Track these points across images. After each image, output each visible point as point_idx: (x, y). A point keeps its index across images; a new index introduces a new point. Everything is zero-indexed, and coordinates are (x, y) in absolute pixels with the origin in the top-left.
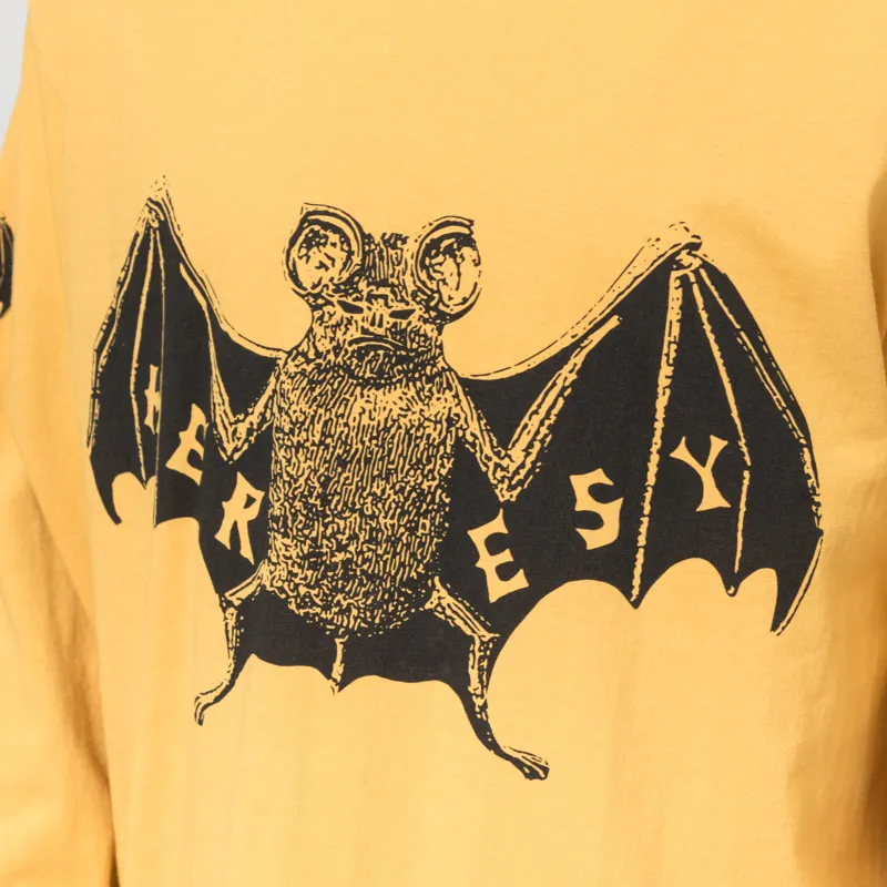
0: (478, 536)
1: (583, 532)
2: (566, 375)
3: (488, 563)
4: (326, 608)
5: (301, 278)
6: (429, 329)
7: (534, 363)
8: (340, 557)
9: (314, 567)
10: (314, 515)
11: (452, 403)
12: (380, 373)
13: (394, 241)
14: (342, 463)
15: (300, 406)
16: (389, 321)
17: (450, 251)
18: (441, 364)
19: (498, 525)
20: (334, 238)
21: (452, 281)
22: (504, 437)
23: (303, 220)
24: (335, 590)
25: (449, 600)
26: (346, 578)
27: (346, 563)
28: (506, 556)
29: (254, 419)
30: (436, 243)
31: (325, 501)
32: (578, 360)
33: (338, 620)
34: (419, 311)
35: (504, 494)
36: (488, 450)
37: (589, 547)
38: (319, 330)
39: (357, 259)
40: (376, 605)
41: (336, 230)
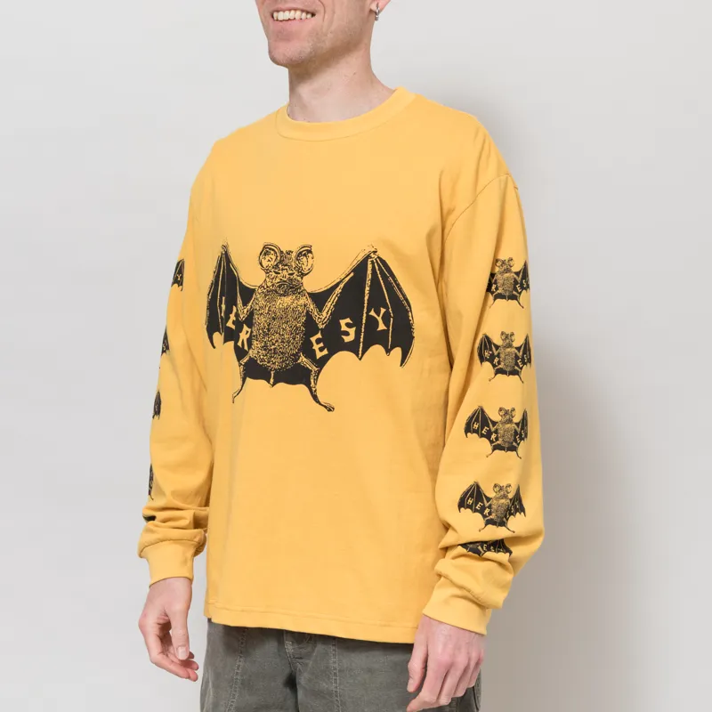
0: (313, 339)
1: (343, 337)
2: (338, 290)
3: (316, 347)
4: (269, 362)
5: (263, 265)
6: (299, 278)
7: (329, 287)
8: (273, 347)
9: (265, 350)
10: (266, 335)
11: (306, 300)
12: (285, 292)
13: (289, 253)
14: (274, 319)
15: (262, 302)
16: (288, 276)
17: (305, 255)
18: (302, 288)
19: (319, 336)
20: (272, 252)
21: (305, 264)
22: (320, 309)
23: (264, 247)
24: (271, 357)
25: (305, 359)
26: (275, 353)
27: (275, 349)
28: (322, 345)
29: (249, 307)
30: (301, 253)
31: (269, 330)
32: (342, 286)
33: (272, 366)
34: (296, 273)
35: (321, 326)
36: (316, 313)
37: (346, 341)
38: (268, 280)
39: (279, 258)
40: (283, 361)
41: (273, 250)
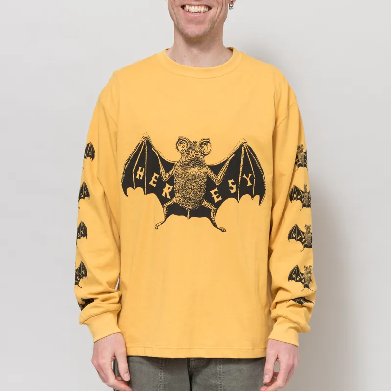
0: (212, 192)
1: (231, 190)
2: (227, 164)
3: (214, 196)
4: (186, 205)
5: (179, 149)
6: (202, 157)
7: (221, 162)
8: (188, 196)
9: (184, 198)
10: (184, 189)
11: (206, 169)
12: (194, 165)
13: (195, 142)
14: (188, 180)
15: (180, 171)
16: (195, 156)
17: (205, 144)
18: (204, 163)
19: (216, 189)
20: (185, 142)
21: (206, 149)
22: (217, 175)
23: (179, 139)
24: (187, 202)
25: (206, 203)
26: (189, 200)
27: (189, 197)
28: (218, 195)
29: (170, 174)
30: (203, 143)
31: (185, 187)
32: (228, 161)
33: (188, 207)
34: (200, 154)
35: (217, 184)
36: (214, 177)
37: (232, 192)
38: (183, 158)
39: (189, 146)
40: (194, 205)
41: (185, 141)
